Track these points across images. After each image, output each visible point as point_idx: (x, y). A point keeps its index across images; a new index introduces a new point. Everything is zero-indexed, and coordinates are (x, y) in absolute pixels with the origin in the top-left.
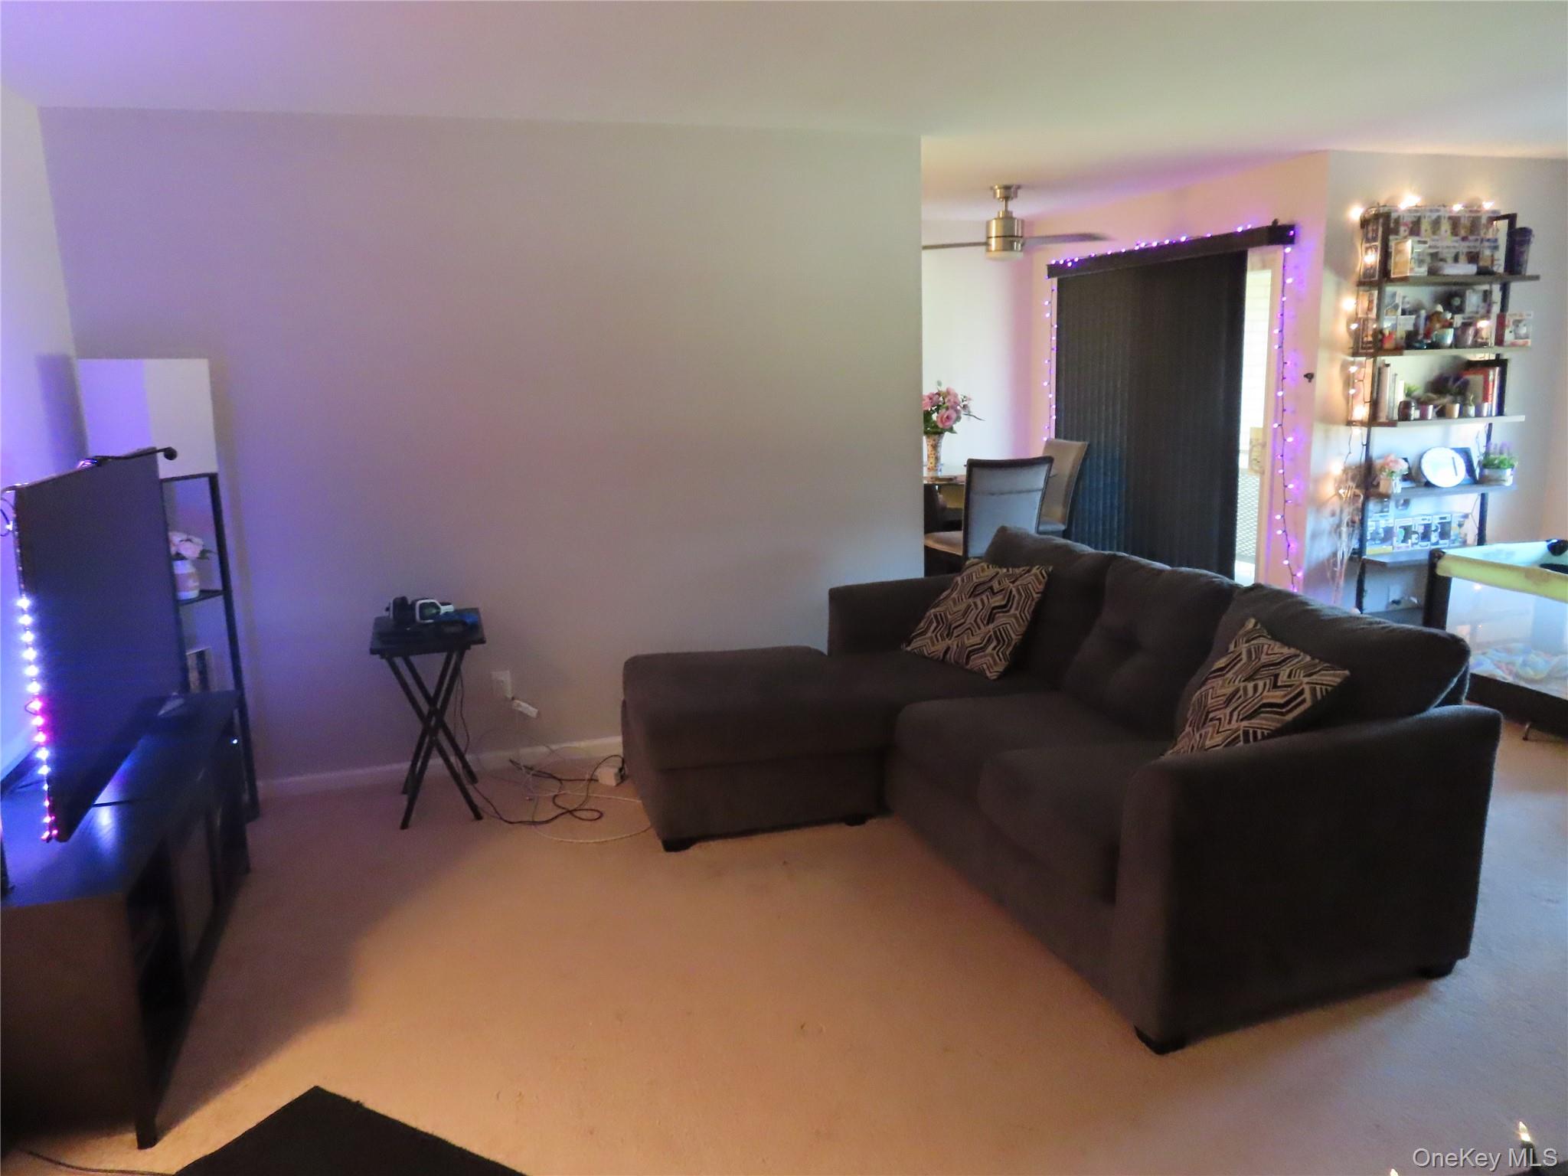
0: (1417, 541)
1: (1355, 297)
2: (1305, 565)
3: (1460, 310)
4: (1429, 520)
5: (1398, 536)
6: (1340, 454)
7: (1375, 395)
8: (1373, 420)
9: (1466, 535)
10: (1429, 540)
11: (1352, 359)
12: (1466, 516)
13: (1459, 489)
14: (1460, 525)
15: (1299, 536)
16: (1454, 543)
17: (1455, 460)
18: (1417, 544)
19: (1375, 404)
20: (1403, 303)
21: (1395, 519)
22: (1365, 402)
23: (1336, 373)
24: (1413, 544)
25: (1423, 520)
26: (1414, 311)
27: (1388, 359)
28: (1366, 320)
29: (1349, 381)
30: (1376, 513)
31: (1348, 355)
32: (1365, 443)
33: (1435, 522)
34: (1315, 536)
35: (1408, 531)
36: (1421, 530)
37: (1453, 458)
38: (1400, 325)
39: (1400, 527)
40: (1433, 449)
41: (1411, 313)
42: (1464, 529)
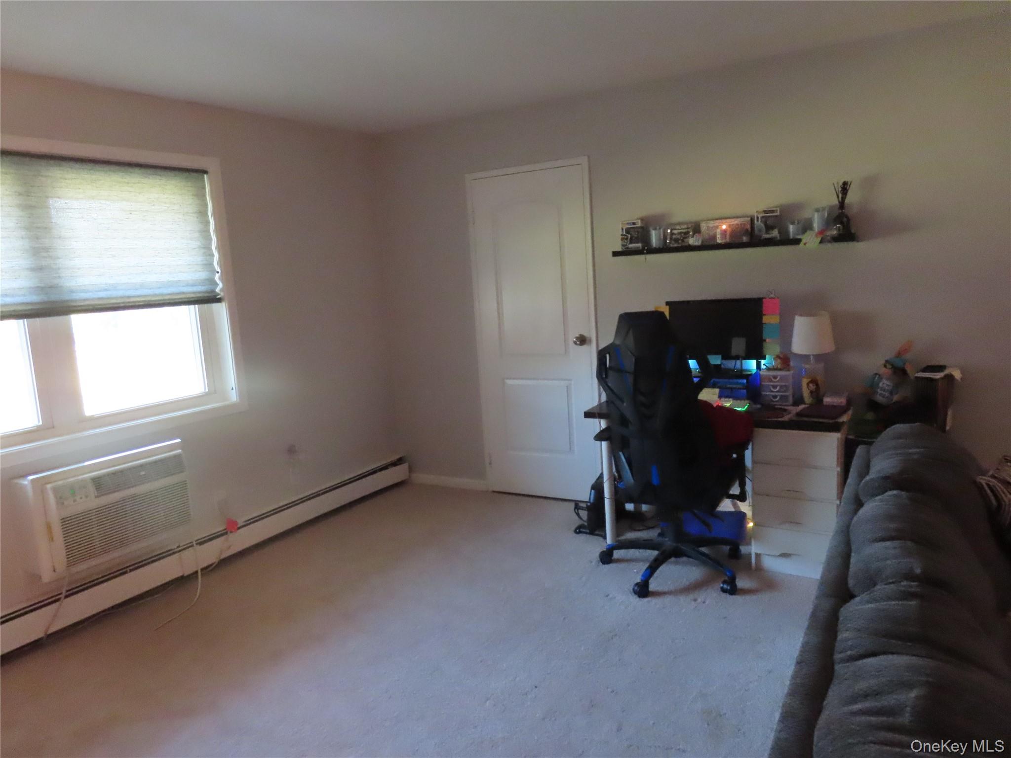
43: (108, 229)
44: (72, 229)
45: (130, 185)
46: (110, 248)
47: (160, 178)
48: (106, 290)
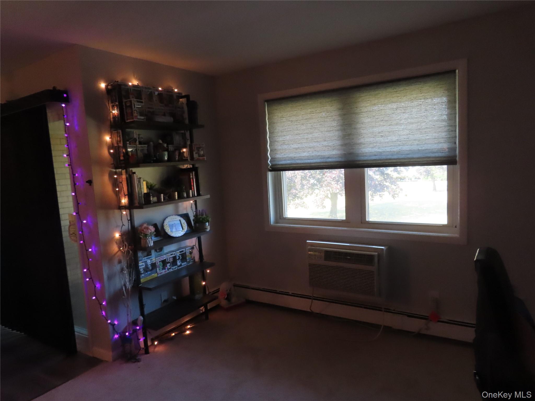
0: (170, 267)
1: (110, 134)
2: (107, 296)
3: (172, 143)
4: (174, 254)
5: (159, 267)
6: (117, 226)
7: (130, 190)
8: (131, 206)
9: (194, 257)
10: (176, 265)
11: (114, 170)
12: (192, 248)
13: (186, 236)
14: (191, 253)
15: (101, 280)
16: (189, 263)
17: (181, 221)
18: (170, 268)
19: (131, 195)
20: (139, 138)
21: (156, 258)
22: (125, 195)
23: (106, 178)
24: (168, 269)
25: (171, 255)
26: (146, 142)
27: (134, 170)
28: (119, 147)
29: (115, 183)
30: (144, 257)
31: (112, 168)
32: (129, 219)
33: (178, 254)
34: (110, 278)
35: (164, 263)
36: (171, 260)
37: (180, 220)
38: (138, 150)
39: (160, 262)
40: (169, 217)
41: (144, 144)
42: (193, 255)
43: (382, 120)
44: (362, 123)
45: (398, 92)
46: (382, 131)
47: (419, 83)
48: (375, 155)
